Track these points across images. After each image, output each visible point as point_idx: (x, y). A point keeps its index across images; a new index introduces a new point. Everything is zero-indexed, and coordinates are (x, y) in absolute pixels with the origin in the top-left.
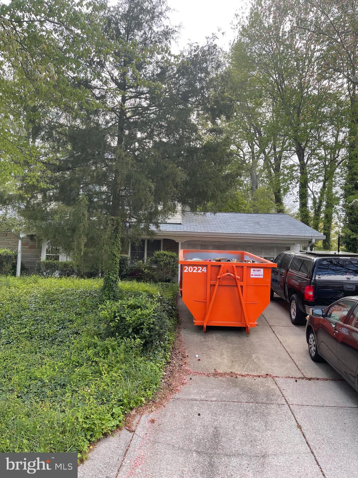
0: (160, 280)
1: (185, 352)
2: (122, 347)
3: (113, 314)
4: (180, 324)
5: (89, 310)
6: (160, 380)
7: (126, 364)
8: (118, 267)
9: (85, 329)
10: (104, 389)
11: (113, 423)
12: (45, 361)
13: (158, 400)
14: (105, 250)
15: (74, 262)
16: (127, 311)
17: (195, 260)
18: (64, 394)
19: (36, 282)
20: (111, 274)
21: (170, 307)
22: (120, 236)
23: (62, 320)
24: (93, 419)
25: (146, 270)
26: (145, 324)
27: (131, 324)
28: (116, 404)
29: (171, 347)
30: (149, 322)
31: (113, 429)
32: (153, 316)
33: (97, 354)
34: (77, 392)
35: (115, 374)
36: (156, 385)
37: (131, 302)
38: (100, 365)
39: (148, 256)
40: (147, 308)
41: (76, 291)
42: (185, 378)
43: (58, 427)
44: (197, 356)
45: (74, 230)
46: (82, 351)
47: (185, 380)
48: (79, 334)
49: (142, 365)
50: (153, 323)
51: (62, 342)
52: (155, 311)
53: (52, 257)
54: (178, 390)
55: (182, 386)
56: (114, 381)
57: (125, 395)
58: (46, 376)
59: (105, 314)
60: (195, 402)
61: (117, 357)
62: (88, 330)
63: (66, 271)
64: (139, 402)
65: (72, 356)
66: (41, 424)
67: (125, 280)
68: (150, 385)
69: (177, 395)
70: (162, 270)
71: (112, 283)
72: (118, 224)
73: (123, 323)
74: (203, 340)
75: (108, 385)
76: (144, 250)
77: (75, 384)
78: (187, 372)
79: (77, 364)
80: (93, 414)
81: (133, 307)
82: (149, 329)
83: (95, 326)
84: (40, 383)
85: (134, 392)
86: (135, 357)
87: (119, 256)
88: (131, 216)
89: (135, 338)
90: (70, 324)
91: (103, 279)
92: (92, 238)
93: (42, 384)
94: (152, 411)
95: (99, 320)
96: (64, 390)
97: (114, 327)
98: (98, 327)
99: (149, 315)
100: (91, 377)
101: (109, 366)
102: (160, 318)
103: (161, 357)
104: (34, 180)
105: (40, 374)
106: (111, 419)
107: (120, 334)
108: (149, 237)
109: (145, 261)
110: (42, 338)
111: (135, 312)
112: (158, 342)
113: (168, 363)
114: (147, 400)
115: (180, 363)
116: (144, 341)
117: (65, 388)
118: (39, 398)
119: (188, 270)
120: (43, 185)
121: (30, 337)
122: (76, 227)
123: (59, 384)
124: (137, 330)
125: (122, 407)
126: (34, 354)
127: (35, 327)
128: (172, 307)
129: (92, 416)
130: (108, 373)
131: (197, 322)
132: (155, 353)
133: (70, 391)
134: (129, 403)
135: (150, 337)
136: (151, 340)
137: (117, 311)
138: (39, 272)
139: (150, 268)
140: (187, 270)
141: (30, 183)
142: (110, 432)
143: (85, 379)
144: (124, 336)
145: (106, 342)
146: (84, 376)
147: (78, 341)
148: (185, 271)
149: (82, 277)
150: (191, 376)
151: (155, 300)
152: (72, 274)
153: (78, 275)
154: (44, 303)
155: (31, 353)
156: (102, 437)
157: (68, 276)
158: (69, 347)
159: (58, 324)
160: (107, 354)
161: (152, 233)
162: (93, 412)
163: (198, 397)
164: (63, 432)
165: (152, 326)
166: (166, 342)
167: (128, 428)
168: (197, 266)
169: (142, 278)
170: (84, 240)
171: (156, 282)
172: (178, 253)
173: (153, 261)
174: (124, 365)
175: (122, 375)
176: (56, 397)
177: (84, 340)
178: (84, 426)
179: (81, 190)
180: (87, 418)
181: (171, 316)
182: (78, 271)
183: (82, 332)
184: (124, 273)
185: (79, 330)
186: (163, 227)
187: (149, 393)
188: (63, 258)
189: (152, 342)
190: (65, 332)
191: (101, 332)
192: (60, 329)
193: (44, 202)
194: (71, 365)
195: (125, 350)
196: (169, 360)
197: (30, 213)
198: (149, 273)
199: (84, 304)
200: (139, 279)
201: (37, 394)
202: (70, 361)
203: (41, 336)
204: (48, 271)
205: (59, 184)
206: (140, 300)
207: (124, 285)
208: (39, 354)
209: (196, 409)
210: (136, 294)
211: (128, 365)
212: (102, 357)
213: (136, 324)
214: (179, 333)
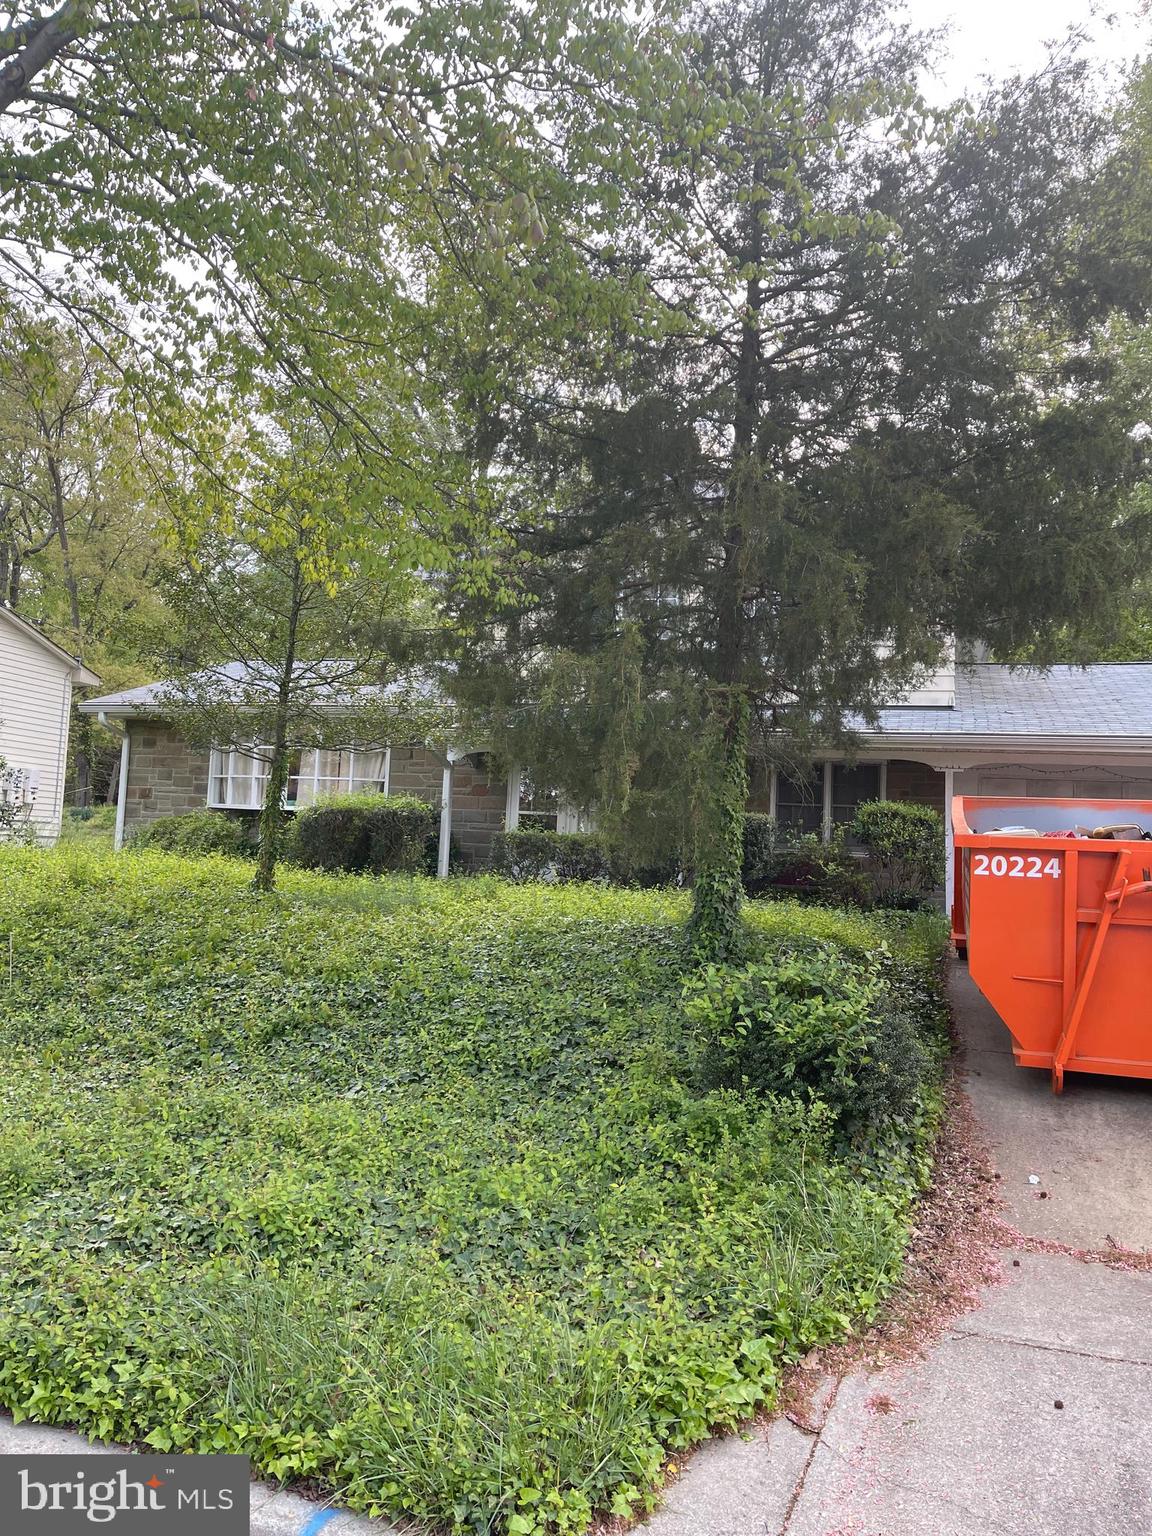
0: (879, 901)
1: (985, 1162)
2: (764, 1123)
3: (729, 1010)
4: (962, 1057)
5: (649, 991)
6: (900, 1254)
7: (777, 1185)
8: (740, 852)
9: (639, 1053)
10: (709, 1266)
11: (743, 1392)
12: (520, 1147)
13: (897, 1330)
14: (699, 794)
15: (602, 836)
16: (775, 1002)
17: (1006, 831)
18: (579, 1263)
19: (491, 895)
20: (717, 876)
21: (922, 996)
22: (742, 751)
23: (567, 1018)
24: (675, 1370)
25: (832, 866)
26: (840, 1053)
27: (791, 1046)
28: (749, 1325)
29: (931, 1137)
30: (856, 1045)
31: (744, 1416)
32: (867, 1024)
33: (680, 1141)
34: (618, 1263)
35: (740, 1218)
36: (888, 1271)
37: (790, 971)
38: (692, 1180)
39: (835, 818)
40: (847, 998)
41: (607, 928)
42: (993, 1259)
43: (561, 1380)
44: (1034, 1179)
45: (599, 733)
46: (632, 1124)
47: (992, 1264)
48: (622, 1067)
49: (833, 1193)
50: (869, 1052)
51: (568, 1088)
52: (874, 1009)
53: (537, 820)
54: (971, 1300)
55: (983, 1288)
56: (740, 1240)
57: (781, 1295)
58: (523, 1197)
59: (703, 1009)
60: (1038, 1355)
61: (747, 1159)
62: (648, 1058)
63: (578, 862)
64: (831, 1329)
65: (602, 1138)
66: (510, 1359)
67: (761, 897)
68: (866, 1272)
69: (968, 1321)
70: (885, 866)
71: (720, 906)
72: (738, 712)
73: (763, 1043)
74: (1052, 1121)
75: (720, 1252)
76: (820, 799)
77: (612, 1236)
78: (999, 1237)
79: (617, 1168)
80: (675, 1352)
81: (798, 991)
82: (854, 1069)
83: (670, 1045)
84: (505, 1219)
85: (814, 1289)
86: (807, 1164)
87: (741, 815)
88: (778, 687)
89: (806, 1099)
90: (594, 1034)
91: (689, 891)
92: (659, 756)
93: (511, 1221)
94: (878, 1368)
95: (684, 1027)
96: (577, 1249)
97: (732, 1053)
98: (681, 1050)
99: (854, 1023)
100: (663, 1219)
101: (721, 1186)
102: (891, 1035)
103: (901, 1170)
104: (482, 582)
105: (506, 1189)
106: (738, 1377)
107: (753, 1079)
108: (838, 755)
109: (827, 835)
110: (511, 1072)
111: (805, 1009)
112: (886, 1118)
113: (927, 1195)
114: (858, 1321)
115: (972, 1201)
116: (839, 1109)
117: (582, 1244)
118: (504, 1266)
119: (988, 868)
120: (506, 597)
121: (477, 1066)
122: (606, 724)
123: (563, 1229)
124: (814, 1070)
125: (773, 1341)
126: (487, 1119)
127: (490, 1037)
128: (931, 996)
129: (672, 1359)
130: (718, 1211)
131: (1029, 1055)
132: (876, 1155)
133: (598, 1257)
134: (797, 1327)
135: (859, 1098)
136: (862, 1107)
137: (741, 999)
138: (500, 865)
139: (843, 860)
140: (984, 867)
141: (470, 592)
142: (732, 1423)
143: (645, 1221)
144: (768, 1087)
145: (709, 1101)
146: (641, 1212)
147: (618, 1089)
148: (979, 871)
149: (625, 882)
150: (1015, 1253)
151: (871, 968)
152: (595, 873)
153: (612, 877)
154: (515, 962)
155: (478, 1117)
156: (708, 1436)
157: (584, 879)
158: (590, 1109)
159: (558, 1030)
160: (714, 1143)
161: (853, 740)
162: (676, 1345)
163: (1047, 1339)
164: (580, 1402)
165: (865, 1060)
166: (918, 1121)
167: (794, 1418)
168: (1025, 852)
169: (817, 892)
170: (630, 763)
171: (865, 907)
172: (941, 811)
173: (854, 836)
174: (772, 1187)
175: (765, 1221)
176: (556, 1269)
177: (637, 1088)
178: (648, 1388)
179: (620, 608)
180: (657, 1363)
181: (929, 1029)
182: (614, 864)
183: (631, 1061)
184: (757, 874)
185: (619, 1054)
186: (890, 721)
187: (866, 1299)
188: (569, 825)
189: (865, 1114)
190: (576, 1057)
191: (692, 1067)
192: (562, 1047)
193: (511, 650)
194: (598, 1168)
195: (773, 1136)
196: (929, 1184)
197: (471, 683)
198: (840, 875)
199: (635, 972)
200: (808, 897)
201: (498, 1254)
202: (596, 1154)
203: (506, 1066)
204: (526, 863)
205: (555, 591)
206: (820, 966)
207: (760, 914)
208: (500, 1121)
209: (1044, 1381)
210: (806, 948)
211: (786, 1191)
212: (697, 1150)
213: (809, 1050)
214: (959, 1090)
